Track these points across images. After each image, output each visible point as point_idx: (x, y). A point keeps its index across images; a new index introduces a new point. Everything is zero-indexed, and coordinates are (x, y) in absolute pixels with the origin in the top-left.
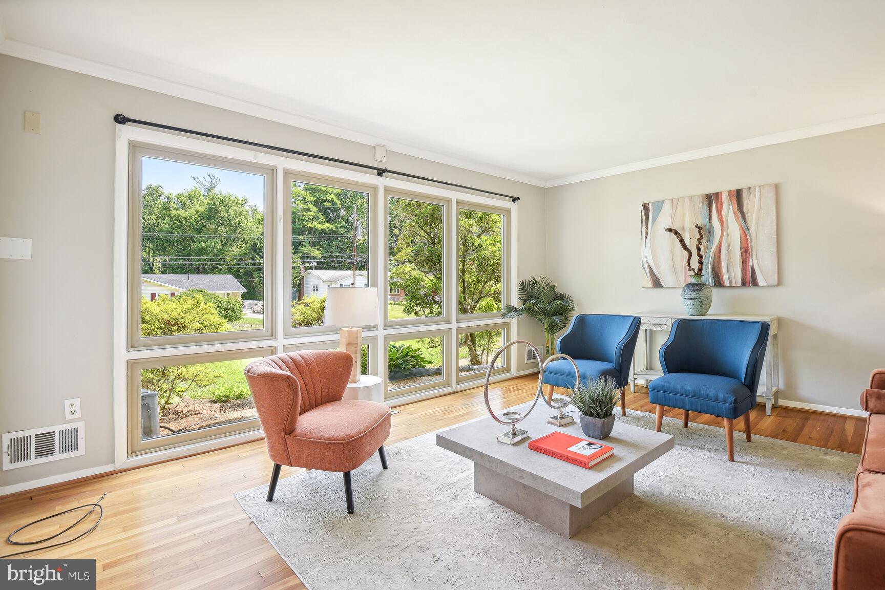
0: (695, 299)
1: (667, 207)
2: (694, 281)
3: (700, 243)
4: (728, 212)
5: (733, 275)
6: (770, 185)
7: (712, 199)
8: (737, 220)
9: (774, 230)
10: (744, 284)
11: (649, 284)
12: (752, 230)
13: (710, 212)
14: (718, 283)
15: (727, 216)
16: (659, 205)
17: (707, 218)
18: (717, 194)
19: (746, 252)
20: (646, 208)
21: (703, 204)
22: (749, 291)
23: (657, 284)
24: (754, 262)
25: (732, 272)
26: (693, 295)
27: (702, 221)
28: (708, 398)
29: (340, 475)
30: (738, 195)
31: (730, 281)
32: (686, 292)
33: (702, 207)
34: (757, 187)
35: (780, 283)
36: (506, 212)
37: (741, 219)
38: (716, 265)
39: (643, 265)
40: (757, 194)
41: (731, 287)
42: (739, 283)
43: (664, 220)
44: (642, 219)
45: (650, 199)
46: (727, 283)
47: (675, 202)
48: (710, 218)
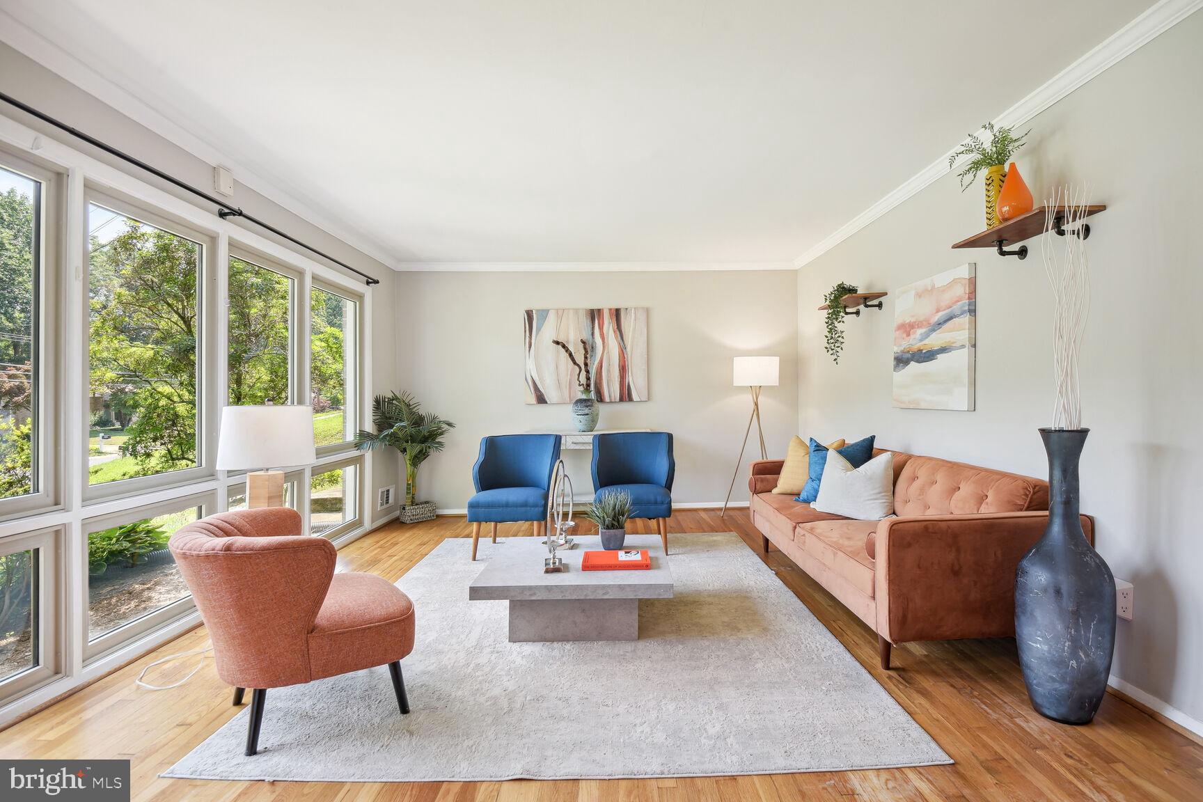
0: (588, 414)
1: (552, 318)
2: (584, 397)
3: (586, 358)
4: (609, 328)
5: (612, 390)
6: (643, 308)
7: (594, 315)
8: (616, 338)
9: (645, 351)
10: (621, 400)
11: (533, 400)
12: (629, 349)
13: (593, 328)
14: (600, 398)
15: (608, 333)
16: (544, 314)
17: (590, 333)
18: (599, 310)
19: (623, 369)
20: (529, 314)
21: (587, 319)
22: (626, 406)
23: (541, 399)
24: (630, 379)
25: (611, 389)
26: (587, 411)
27: (586, 336)
28: (649, 503)
29: (384, 670)
30: (617, 314)
31: (610, 396)
32: (579, 408)
33: (585, 321)
34: (633, 310)
35: (649, 399)
36: (359, 298)
37: (619, 338)
38: (598, 381)
39: (526, 379)
40: (633, 315)
41: (611, 402)
42: (618, 399)
43: (548, 332)
44: (525, 328)
45: (534, 306)
46: (607, 399)
47: (561, 313)
48: (593, 334)
